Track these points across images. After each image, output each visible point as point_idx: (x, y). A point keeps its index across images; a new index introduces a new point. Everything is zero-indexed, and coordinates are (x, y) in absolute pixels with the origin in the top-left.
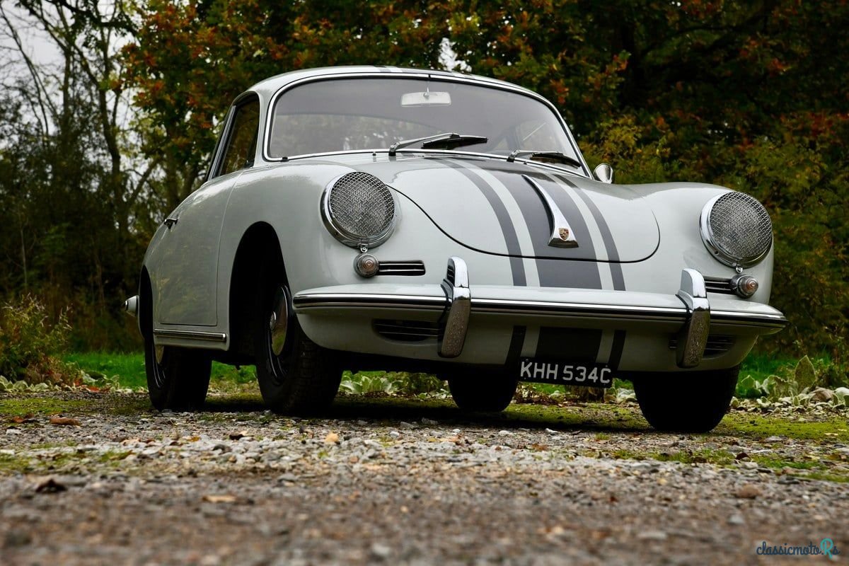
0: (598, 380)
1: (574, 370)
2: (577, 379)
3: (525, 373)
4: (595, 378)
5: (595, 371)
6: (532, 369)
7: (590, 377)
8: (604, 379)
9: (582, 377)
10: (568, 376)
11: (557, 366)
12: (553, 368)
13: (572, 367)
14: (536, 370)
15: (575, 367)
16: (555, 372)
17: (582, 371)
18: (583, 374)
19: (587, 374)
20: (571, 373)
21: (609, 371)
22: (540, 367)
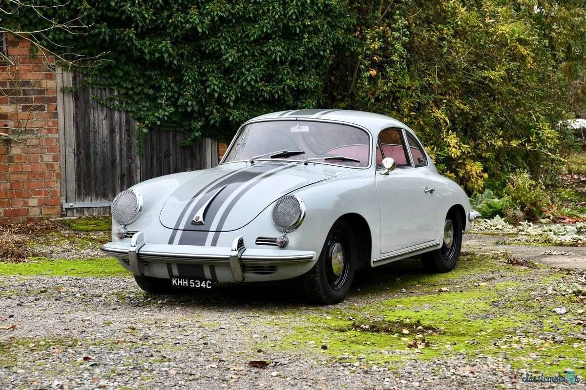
0: (206, 287)
1: (194, 282)
2: (196, 286)
3: (174, 283)
4: (204, 286)
5: (204, 282)
6: (177, 281)
7: (202, 285)
8: (209, 286)
9: (198, 285)
10: (192, 285)
11: (187, 280)
12: (185, 281)
13: (193, 281)
14: (179, 282)
15: (195, 281)
16: (187, 283)
17: (198, 282)
18: (199, 284)
19: (200, 284)
20: (193, 283)
21: (210, 282)
22: (180, 281)
